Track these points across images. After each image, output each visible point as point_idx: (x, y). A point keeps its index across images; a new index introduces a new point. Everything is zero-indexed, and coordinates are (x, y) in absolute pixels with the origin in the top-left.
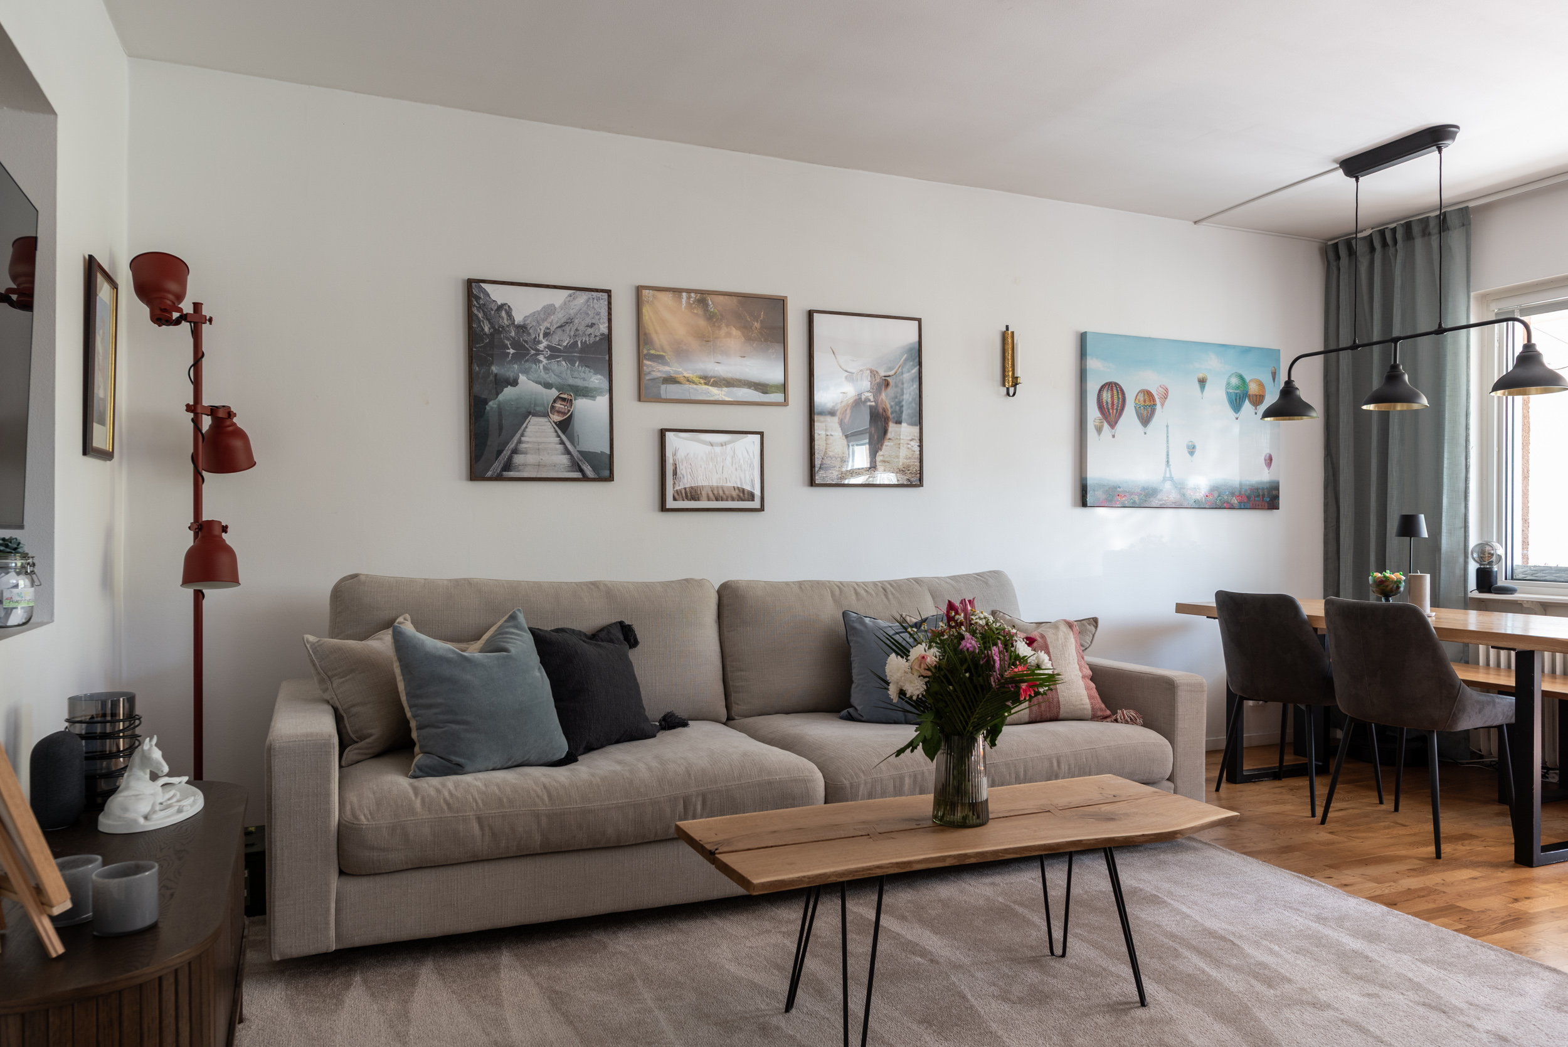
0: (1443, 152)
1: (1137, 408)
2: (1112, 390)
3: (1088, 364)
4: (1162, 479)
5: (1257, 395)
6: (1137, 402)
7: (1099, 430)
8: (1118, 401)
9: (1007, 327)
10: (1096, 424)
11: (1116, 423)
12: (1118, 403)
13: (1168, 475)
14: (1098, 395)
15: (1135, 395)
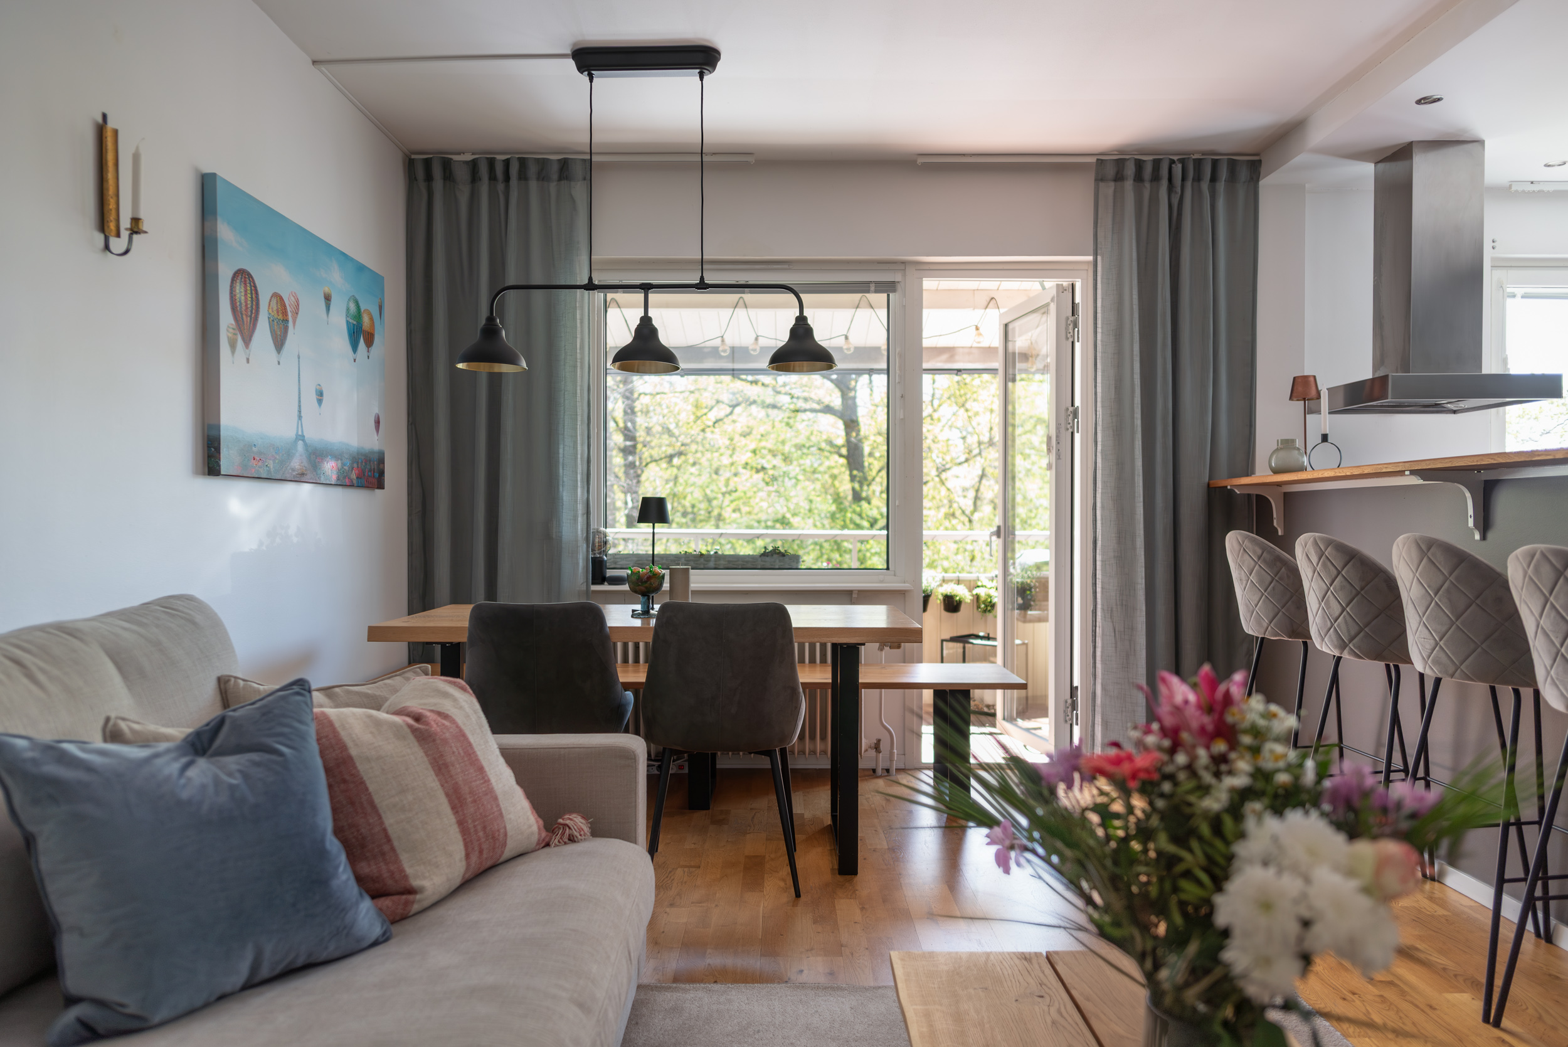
0: (704, 79)
1: (271, 320)
2: (245, 284)
3: (218, 230)
4: (295, 436)
5: (368, 333)
6: (270, 310)
7: (233, 346)
8: (252, 303)
9: (104, 116)
10: (230, 335)
11: (250, 340)
12: (252, 307)
13: (300, 433)
14: (231, 286)
15: (268, 301)
